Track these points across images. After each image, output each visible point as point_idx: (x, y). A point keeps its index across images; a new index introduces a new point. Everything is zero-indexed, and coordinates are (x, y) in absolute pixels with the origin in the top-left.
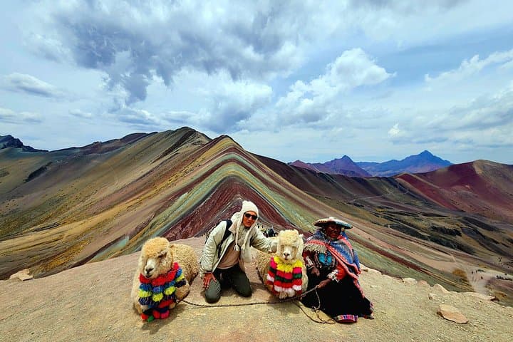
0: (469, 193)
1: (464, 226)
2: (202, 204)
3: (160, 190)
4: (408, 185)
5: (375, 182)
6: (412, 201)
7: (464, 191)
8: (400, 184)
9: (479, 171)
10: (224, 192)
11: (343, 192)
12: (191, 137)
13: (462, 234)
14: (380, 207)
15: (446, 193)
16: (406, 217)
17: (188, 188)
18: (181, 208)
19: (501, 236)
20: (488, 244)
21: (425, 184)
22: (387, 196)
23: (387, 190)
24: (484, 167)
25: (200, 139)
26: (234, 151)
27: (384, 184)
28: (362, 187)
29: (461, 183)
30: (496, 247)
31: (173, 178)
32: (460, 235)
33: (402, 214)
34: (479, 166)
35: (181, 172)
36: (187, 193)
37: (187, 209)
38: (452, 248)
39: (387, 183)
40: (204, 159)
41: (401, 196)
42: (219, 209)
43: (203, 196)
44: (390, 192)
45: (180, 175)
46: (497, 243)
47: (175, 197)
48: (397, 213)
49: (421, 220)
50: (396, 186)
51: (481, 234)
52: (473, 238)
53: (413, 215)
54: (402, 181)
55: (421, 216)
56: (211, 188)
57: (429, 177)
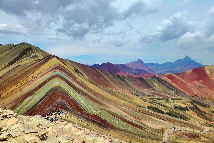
0: (201, 85)
1: (191, 105)
2: (40, 103)
3: (11, 93)
4: (169, 81)
5: (149, 80)
6: (169, 91)
7: (199, 84)
8: (163, 81)
9: (208, 72)
10: (52, 96)
11: (130, 86)
12: (29, 52)
13: (190, 110)
14: (149, 96)
15: (190, 85)
16: (162, 101)
17: (30, 93)
18: (27, 106)
19: (209, 110)
20: (201, 115)
21: (179, 80)
22: (155, 88)
23: (156, 85)
24: (210, 70)
25: (36, 54)
26: (59, 69)
27: (155, 81)
28: (141, 83)
29: (198, 79)
30: (205, 115)
31: (19, 85)
32: (188, 110)
33: (160, 99)
34: (208, 69)
35: (24, 80)
36: (30, 97)
37: (31, 106)
38: (177, 117)
39: (156, 80)
40: (40, 73)
41: (163, 88)
42: (49, 106)
43: (40, 99)
44: (158, 86)
45: (24, 82)
46: (206, 113)
47: (23, 99)
48: (157, 99)
49: (169, 102)
50: (161, 82)
51: (199, 109)
52: (194, 111)
53: (167, 100)
54: (166, 78)
55: (170, 100)
56: (44, 94)
57: (182, 76)
